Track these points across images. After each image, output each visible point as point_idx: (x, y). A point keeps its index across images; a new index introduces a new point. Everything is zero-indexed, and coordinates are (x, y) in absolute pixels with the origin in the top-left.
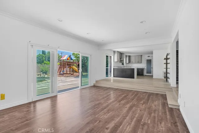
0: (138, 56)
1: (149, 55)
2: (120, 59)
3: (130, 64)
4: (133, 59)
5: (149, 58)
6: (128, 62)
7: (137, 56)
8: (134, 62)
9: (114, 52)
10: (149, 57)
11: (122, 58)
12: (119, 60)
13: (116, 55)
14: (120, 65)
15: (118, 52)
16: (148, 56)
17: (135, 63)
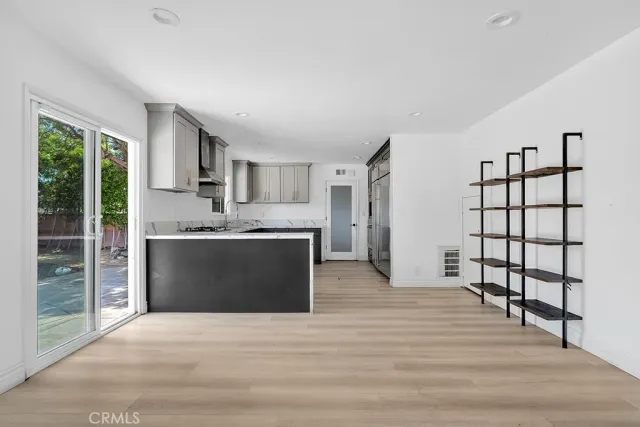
0: (294, 165)
1: (341, 167)
2: (202, 171)
3: (253, 206)
4: (268, 182)
5: (342, 181)
6: (243, 196)
7: (287, 165)
8: (274, 196)
9: (153, 111)
10: (341, 176)
11: (212, 168)
12: (196, 179)
13: (166, 138)
14: (202, 211)
15: (181, 113)
16: (338, 172)
17: (281, 202)
